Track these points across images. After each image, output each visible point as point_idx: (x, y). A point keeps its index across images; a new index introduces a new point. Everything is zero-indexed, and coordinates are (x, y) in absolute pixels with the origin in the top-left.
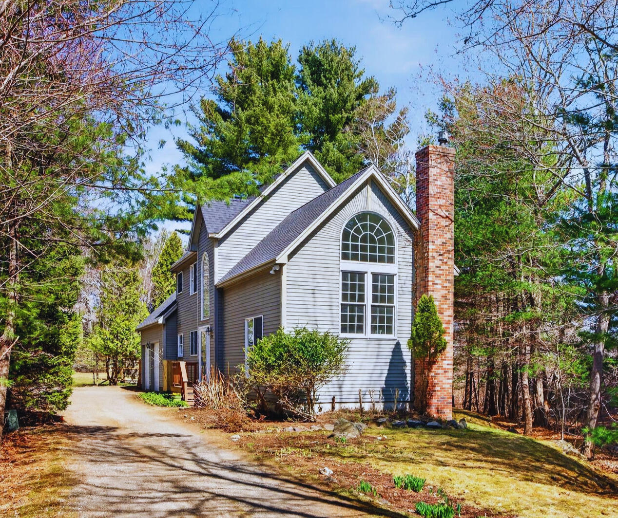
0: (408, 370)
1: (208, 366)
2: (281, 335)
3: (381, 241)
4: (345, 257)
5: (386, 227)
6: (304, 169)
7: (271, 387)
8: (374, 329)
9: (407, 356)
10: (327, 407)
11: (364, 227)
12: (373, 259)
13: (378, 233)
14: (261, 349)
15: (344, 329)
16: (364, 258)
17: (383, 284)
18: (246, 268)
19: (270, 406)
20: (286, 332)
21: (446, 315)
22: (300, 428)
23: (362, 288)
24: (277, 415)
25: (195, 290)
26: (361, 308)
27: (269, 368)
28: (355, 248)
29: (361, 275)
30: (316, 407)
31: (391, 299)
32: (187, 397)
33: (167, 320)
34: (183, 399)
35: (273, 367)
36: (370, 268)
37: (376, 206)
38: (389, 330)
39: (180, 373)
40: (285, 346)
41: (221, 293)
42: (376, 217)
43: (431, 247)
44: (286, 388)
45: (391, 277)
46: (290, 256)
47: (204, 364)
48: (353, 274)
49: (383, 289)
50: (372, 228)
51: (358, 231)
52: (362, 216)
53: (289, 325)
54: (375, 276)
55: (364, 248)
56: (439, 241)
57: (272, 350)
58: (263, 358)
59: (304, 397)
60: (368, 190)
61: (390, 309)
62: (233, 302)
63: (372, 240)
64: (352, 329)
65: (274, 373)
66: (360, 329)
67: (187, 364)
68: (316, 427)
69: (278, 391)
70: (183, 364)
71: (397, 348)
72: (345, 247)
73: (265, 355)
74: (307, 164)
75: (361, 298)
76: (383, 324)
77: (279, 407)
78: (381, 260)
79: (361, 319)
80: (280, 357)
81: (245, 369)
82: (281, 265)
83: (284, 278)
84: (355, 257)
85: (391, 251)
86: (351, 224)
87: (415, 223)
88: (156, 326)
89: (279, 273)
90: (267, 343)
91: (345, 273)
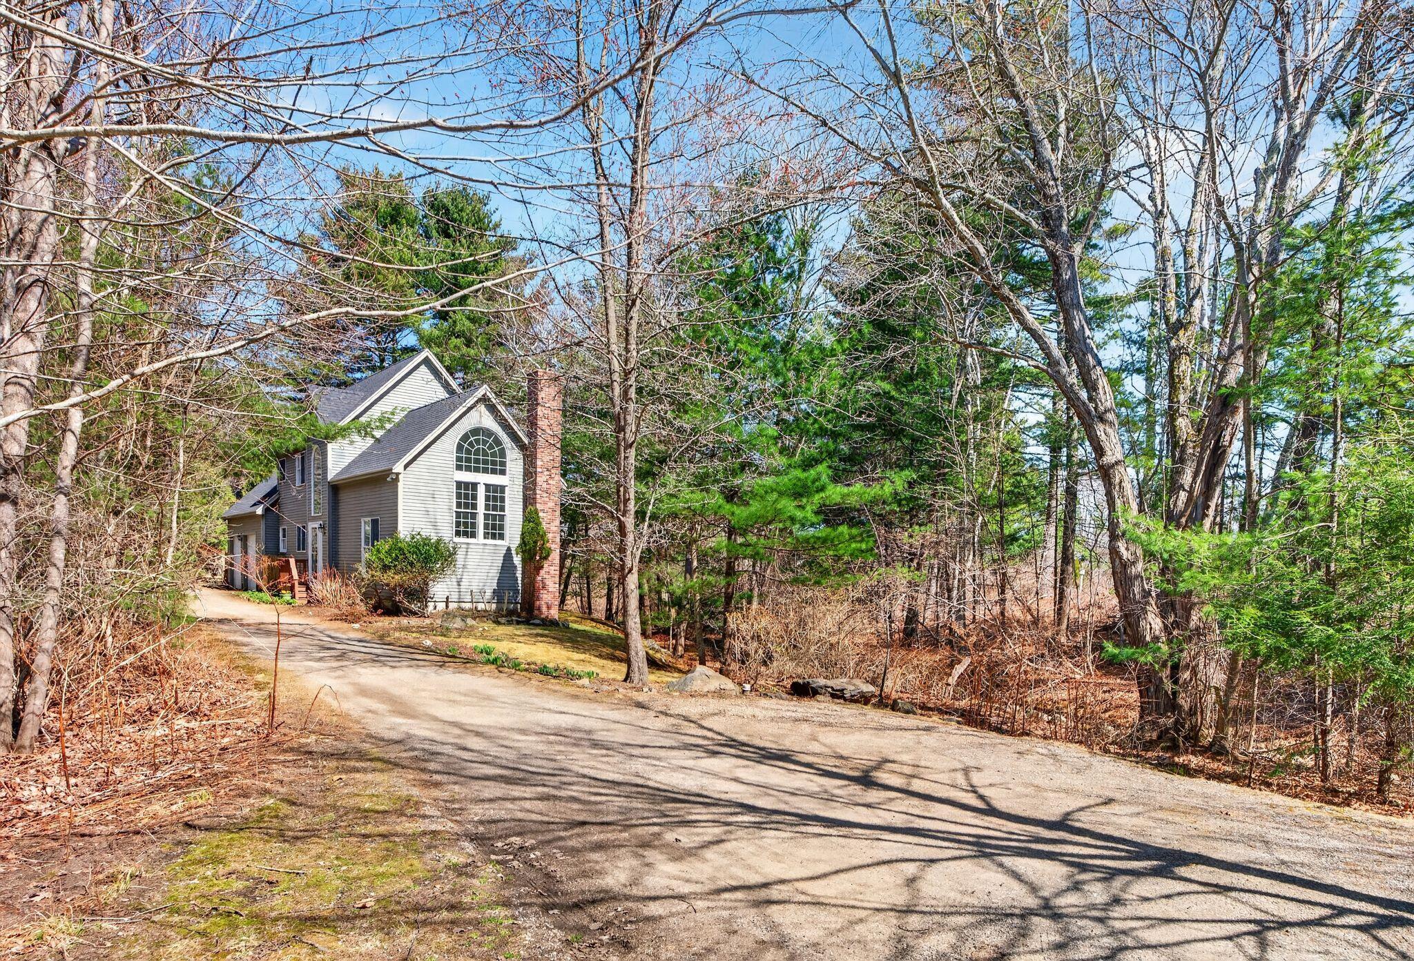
0: (519, 575)
1: (320, 564)
2: (397, 538)
3: (494, 455)
4: (459, 468)
5: (498, 442)
6: (423, 366)
7: (388, 585)
8: (486, 536)
9: (517, 560)
10: (441, 606)
11: (477, 441)
12: (485, 471)
13: (491, 447)
14: (378, 551)
15: (458, 533)
16: (477, 470)
17: (496, 495)
18: (358, 472)
19: (388, 604)
20: (401, 536)
21: (553, 527)
22: (414, 621)
23: (475, 497)
24: (394, 610)
25: (303, 481)
26: (474, 516)
27: (386, 568)
28: (468, 460)
29: (474, 486)
30: (431, 605)
31: (503, 509)
32: (297, 595)
33: (267, 510)
34: (293, 597)
35: (389, 568)
36: (483, 479)
37: (489, 422)
38: (501, 537)
39: (289, 571)
40: (401, 549)
41: (335, 489)
42: (488, 433)
43: (539, 463)
44: (401, 586)
45: (502, 488)
46: (406, 466)
47: (315, 561)
48: (467, 485)
49: (495, 499)
50: (485, 442)
51: (471, 444)
52: (475, 431)
53: (404, 529)
54: (487, 486)
55: (477, 461)
56: (546, 458)
57: (389, 552)
58: (380, 559)
59: (420, 594)
60: (482, 408)
61: (502, 518)
62: (348, 500)
63: (485, 454)
64: (466, 534)
65: (391, 573)
66: (473, 535)
67: (297, 561)
68: (428, 621)
69: (394, 589)
70: (292, 561)
71: (508, 556)
72: (459, 459)
73: (382, 556)
74: (426, 361)
75: (474, 506)
76: (495, 530)
77: (395, 604)
78: (494, 472)
79: (474, 525)
80: (396, 559)
81: (362, 569)
82: (398, 474)
83: (400, 485)
84: (468, 469)
85: (503, 464)
86: (465, 438)
87: (526, 440)
88: (252, 516)
89: (397, 480)
90: (384, 545)
91: (459, 484)
